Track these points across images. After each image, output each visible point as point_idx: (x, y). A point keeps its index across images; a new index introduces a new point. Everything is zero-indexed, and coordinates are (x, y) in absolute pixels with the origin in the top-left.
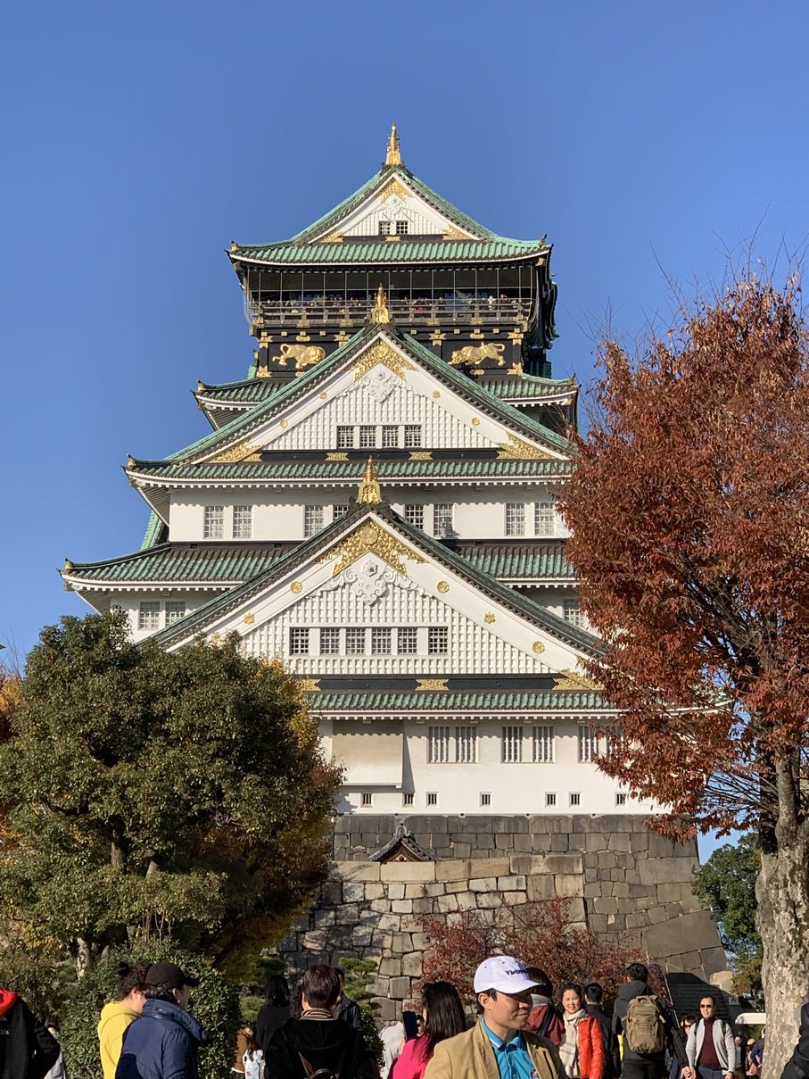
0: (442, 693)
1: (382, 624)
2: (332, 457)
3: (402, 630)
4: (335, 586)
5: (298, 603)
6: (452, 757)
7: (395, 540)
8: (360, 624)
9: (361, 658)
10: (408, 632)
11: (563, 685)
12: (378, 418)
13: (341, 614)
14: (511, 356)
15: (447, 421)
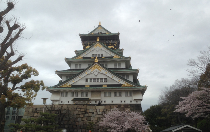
0: (106, 87)
1: (98, 78)
2: (92, 58)
4: (91, 73)
5: (87, 75)
6: (108, 96)
7: (100, 67)
8: (95, 78)
9: (95, 82)
10: (101, 79)
11: (123, 86)
12: (98, 53)
13: (92, 77)
14: (115, 47)
15: (107, 53)
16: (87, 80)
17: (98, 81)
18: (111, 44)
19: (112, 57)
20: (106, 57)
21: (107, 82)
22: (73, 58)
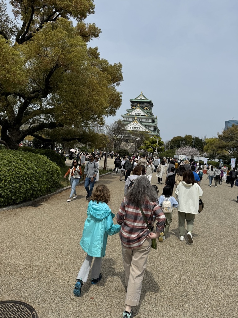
0: (139, 132)
2: (134, 115)
4: (133, 124)
5: (131, 125)
7: (137, 121)
9: (134, 129)
12: (138, 113)
13: (133, 126)
14: (148, 108)
15: (142, 113)
16: (131, 127)
17: (136, 129)
18: (146, 106)
19: (145, 116)
20: (142, 116)
21: (140, 130)
22: (125, 115)
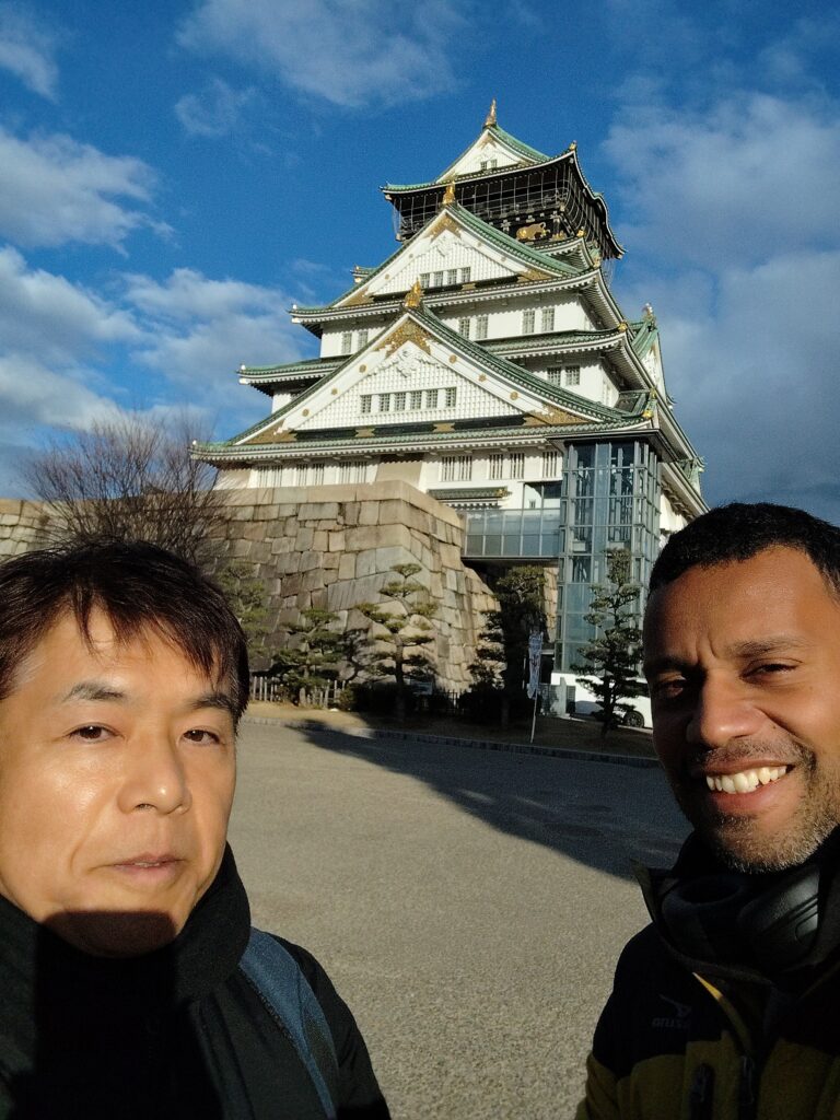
0: (447, 432)
1: (418, 388)
3: (429, 391)
8: (403, 389)
10: (433, 393)
11: (530, 421)
12: (445, 265)
14: (552, 230)
15: (487, 262)
17: (415, 405)
18: (536, 215)
19: (511, 280)
20: (481, 285)
21: (458, 407)
